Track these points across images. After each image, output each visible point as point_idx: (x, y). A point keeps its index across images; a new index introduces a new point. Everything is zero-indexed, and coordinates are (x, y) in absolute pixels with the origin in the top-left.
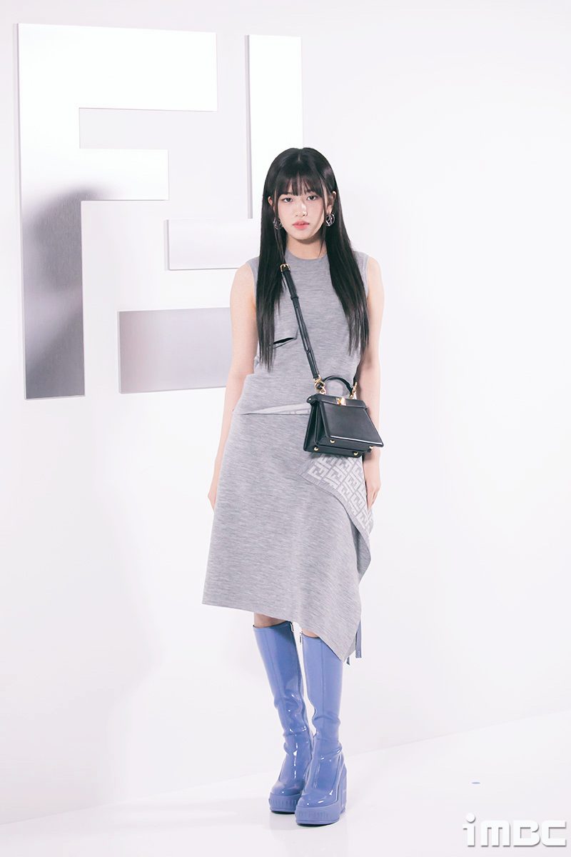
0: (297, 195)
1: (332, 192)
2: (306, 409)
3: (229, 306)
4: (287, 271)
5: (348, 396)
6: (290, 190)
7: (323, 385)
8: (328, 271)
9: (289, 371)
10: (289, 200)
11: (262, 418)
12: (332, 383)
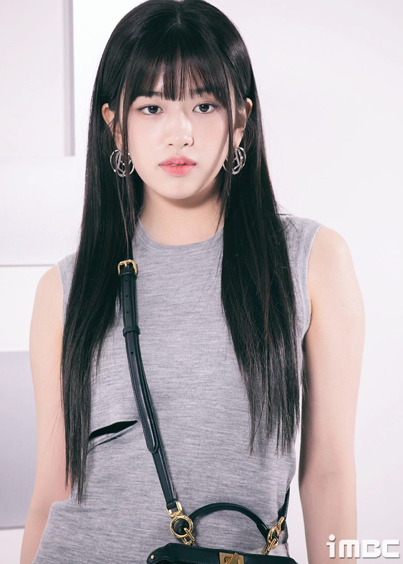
7: (187, 526)
10: (154, 109)
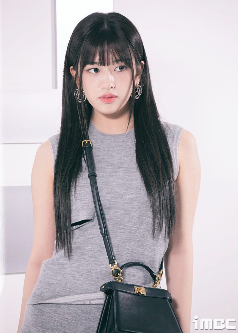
0: (104, 65)
1: (140, 62)
2: (100, 299)
3: (30, 185)
4: (89, 148)
5: (151, 285)
6: (97, 59)
7: (119, 272)
8: (133, 148)
9: (86, 257)
11: (55, 309)
12: (130, 271)
